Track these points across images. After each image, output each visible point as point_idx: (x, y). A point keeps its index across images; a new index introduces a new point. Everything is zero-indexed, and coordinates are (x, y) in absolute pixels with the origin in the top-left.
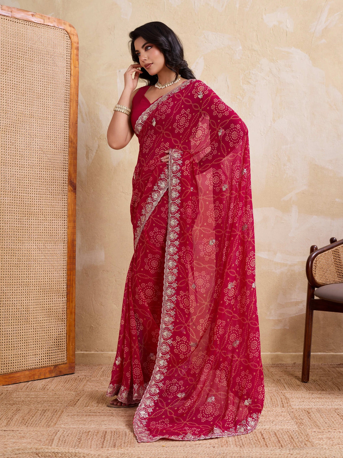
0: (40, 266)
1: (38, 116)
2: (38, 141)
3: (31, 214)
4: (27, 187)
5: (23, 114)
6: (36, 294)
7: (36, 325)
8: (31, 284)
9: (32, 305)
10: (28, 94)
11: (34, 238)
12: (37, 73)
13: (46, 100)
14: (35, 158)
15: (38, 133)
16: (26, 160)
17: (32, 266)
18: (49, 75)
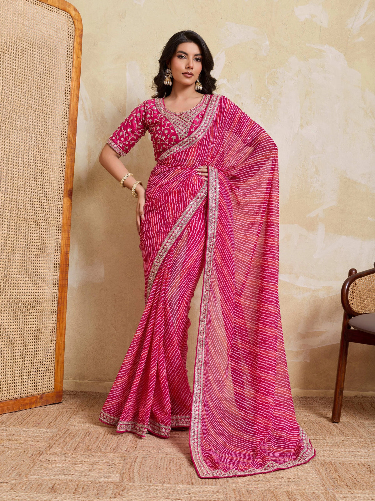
0: (30, 281)
1: (36, 108)
2: (34, 137)
3: (23, 220)
4: (21, 189)
5: (20, 104)
6: (25, 313)
7: (23, 347)
8: (20, 301)
9: (20, 325)
10: (26, 82)
11: (25, 248)
12: (37, 58)
13: (46, 91)
14: (31, 156)
15: (35, 128)
16: (21, 158)
17: (22, 280)
18: (50, 62)
